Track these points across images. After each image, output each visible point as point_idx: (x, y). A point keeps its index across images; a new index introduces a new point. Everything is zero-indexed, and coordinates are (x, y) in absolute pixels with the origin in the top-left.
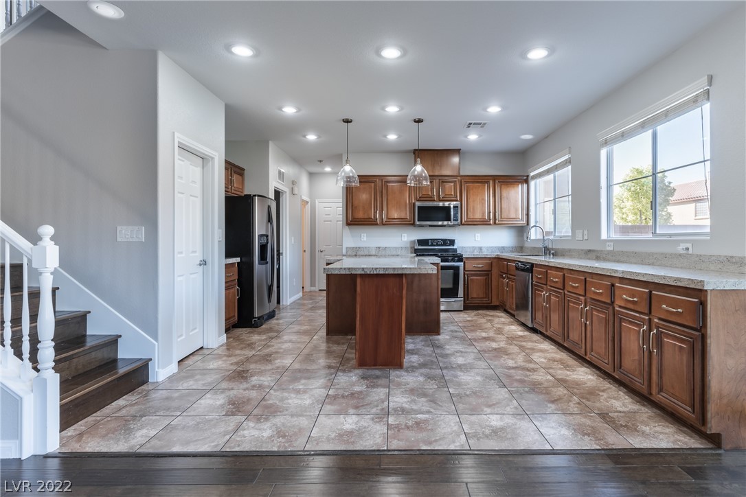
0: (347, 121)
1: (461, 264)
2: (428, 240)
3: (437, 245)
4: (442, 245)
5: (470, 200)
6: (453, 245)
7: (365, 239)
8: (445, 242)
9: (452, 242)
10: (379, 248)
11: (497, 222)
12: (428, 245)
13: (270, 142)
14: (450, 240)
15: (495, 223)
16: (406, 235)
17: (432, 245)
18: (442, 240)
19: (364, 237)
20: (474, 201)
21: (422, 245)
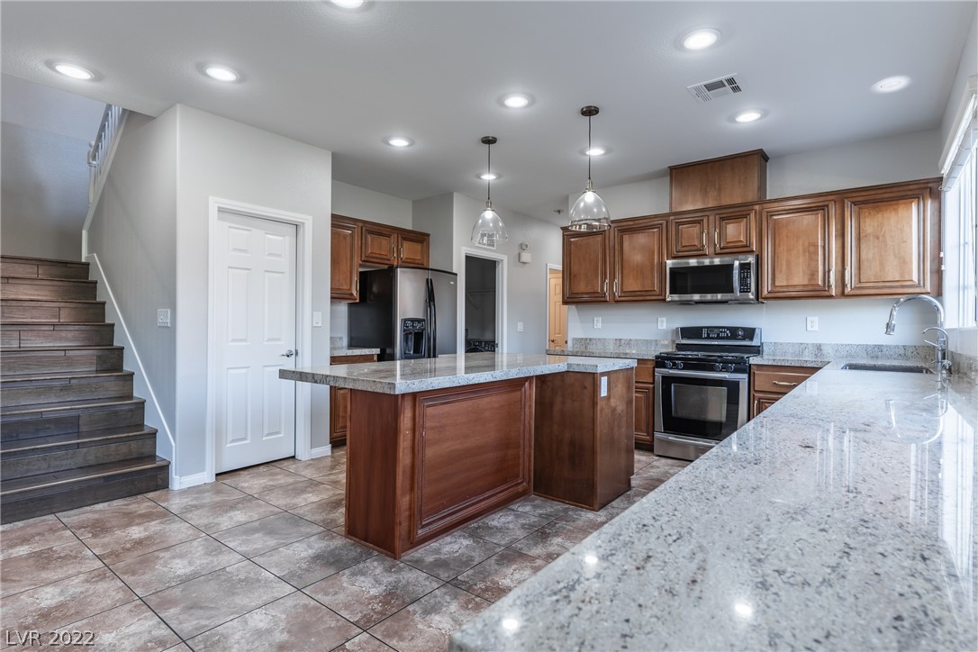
0: (489, 141)
1: (743, 378)
2: (701, 329)
3: (719, 338)
4: (727, 338)
5: (782, 249)
6: (751, 339)
7: (600, 325)
8: (734, 332)
9: (750, 333)
10: (620, 340)
11: (848, 290)
12: (700, 337)
13: (455, 194)
14: (744, 329)
15: (843, 295)
16: (664, 319)
17: (708, 338)
18: (728, 328)
19: (598, 323)
20: (789, 250)
21: (689, 338)
